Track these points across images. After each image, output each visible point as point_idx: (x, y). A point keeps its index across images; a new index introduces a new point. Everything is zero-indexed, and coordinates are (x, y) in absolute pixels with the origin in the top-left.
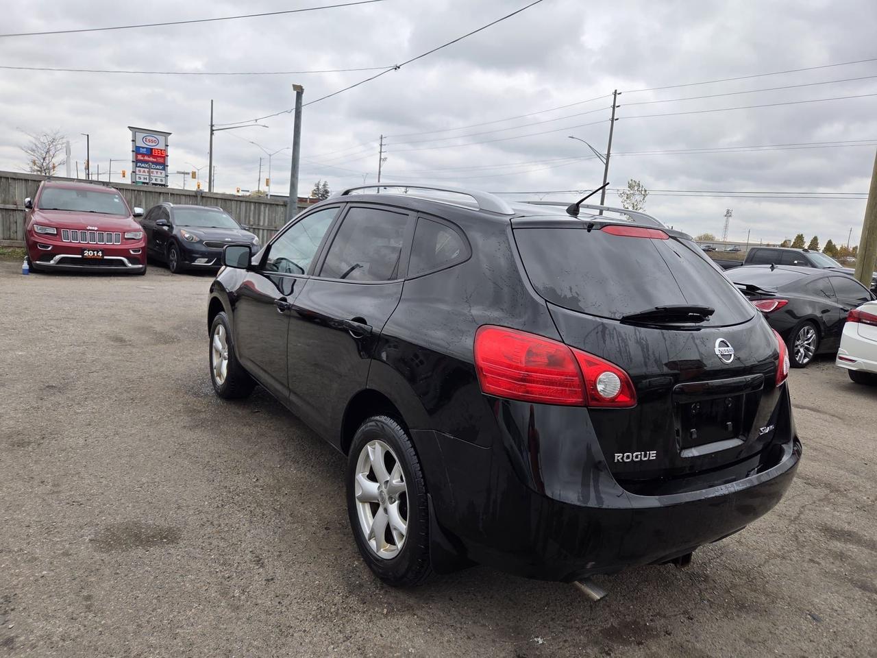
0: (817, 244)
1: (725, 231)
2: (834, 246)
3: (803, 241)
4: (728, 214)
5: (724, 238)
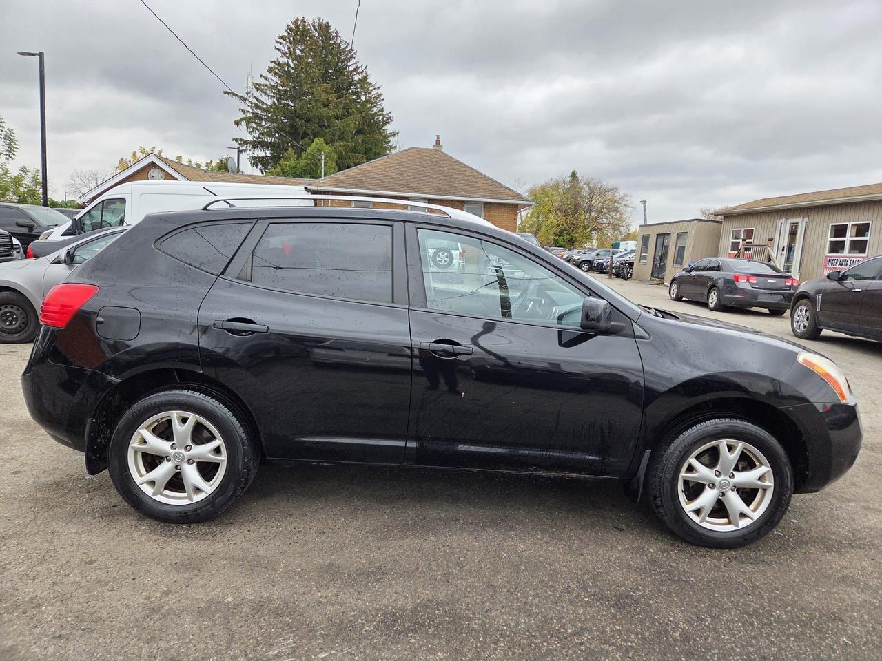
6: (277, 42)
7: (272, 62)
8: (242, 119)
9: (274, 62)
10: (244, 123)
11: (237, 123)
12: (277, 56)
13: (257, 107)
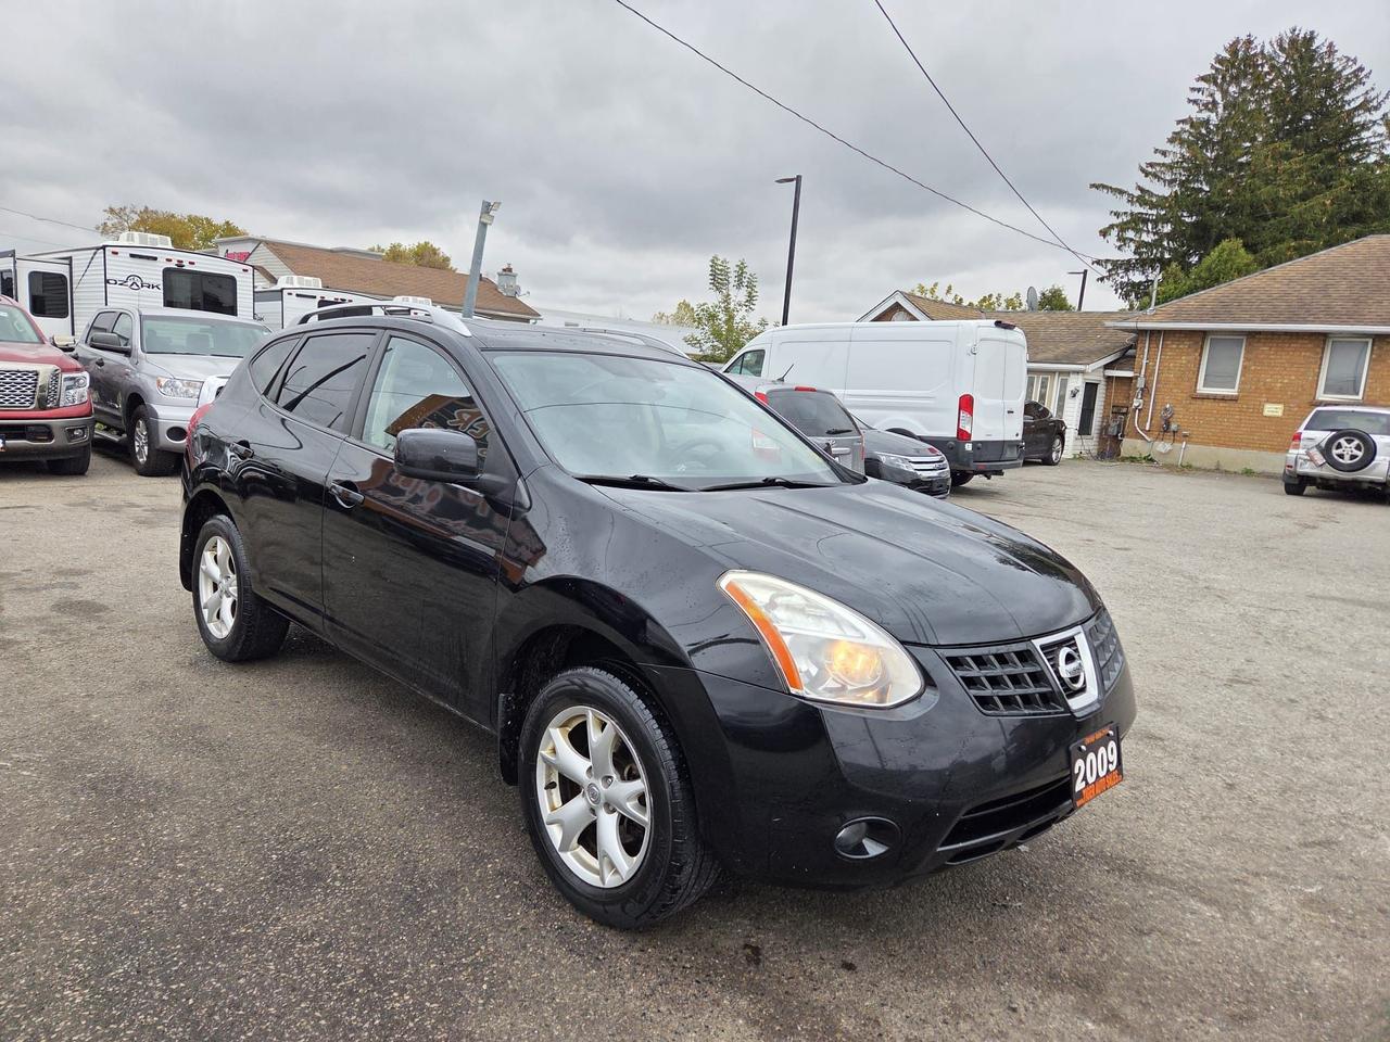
6: (1193, 89)
7: (1179, 122)
8: (1112, 227)
9: (1183, 121)
10: (1114, 232)
11: (1104, 233)
12: (1193, 112)
13: (1141, 201)
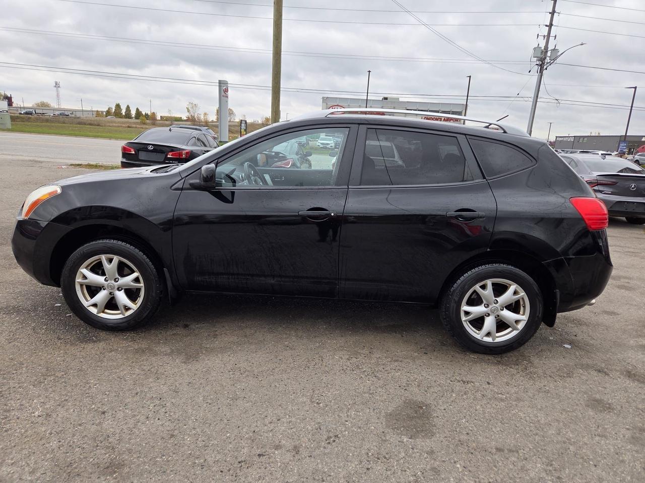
0: (130, 111)
1: (58, 100)
2: (141, 112)
3: (120, 108)
4: (57, 85)
5: (59, 105)
